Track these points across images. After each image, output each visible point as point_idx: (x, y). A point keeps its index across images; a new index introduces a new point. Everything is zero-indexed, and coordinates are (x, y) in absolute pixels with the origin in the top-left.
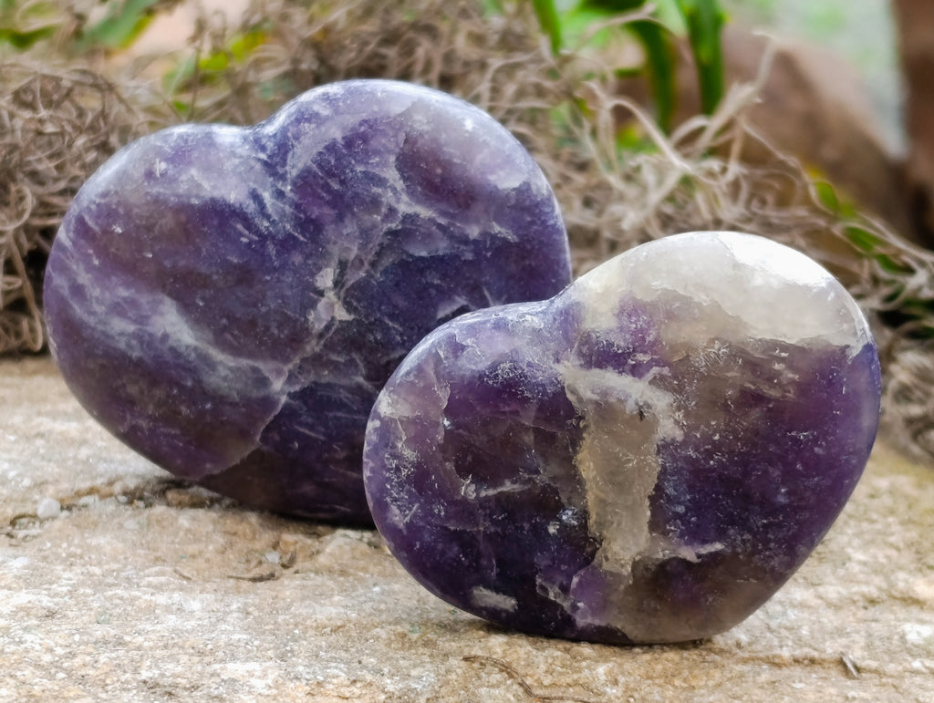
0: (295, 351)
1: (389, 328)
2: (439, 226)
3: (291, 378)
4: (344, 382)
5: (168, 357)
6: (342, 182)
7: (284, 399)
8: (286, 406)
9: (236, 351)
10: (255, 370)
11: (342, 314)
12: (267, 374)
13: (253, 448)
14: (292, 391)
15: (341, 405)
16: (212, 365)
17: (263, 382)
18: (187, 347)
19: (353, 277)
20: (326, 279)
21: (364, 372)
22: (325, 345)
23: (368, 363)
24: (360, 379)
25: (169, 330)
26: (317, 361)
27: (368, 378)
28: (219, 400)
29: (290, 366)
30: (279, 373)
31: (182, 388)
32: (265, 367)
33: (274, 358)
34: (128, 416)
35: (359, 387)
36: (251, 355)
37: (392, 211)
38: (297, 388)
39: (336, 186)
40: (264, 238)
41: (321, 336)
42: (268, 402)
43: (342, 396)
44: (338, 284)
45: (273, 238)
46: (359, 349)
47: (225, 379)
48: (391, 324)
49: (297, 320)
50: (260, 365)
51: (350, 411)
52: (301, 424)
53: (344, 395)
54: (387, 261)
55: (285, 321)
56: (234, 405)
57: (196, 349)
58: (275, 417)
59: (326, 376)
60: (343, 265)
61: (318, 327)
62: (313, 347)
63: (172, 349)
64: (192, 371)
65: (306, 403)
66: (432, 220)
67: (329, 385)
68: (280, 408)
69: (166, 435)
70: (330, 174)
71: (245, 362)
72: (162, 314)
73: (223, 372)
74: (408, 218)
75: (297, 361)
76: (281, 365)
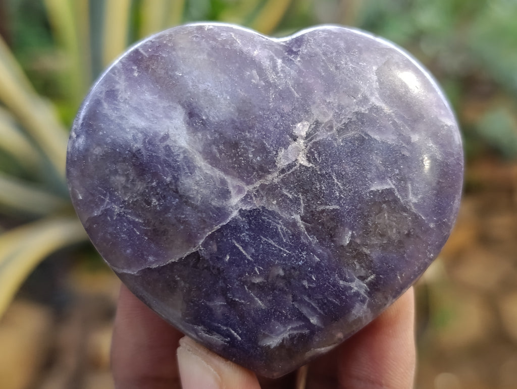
0: (260, 177)
1: (333, 184)
2: (394, 123)
3: (244, 200)
4: (285, 215)
5: (161, 154)
6: (337, 68)
7: (235, 214)
8: (235, 220)
9: (214, 161)
10: (223, 182)
11: (303, 161)
12: (231, 189)
13: (194, 250)
14: (244, 209)
15: (275, 235)
16: (191, 167)
17: (225, 194)
18: (180, 148)
19: (323, 135)
20: (302, 129)
21: (302, 211)
22: (282, 180)
23: (307, 207)
24: (297, 217)
25: (172, 132)
26: (271, 190)
27: (302, 218)
28: (185, 199)
29: (250, 187)
30: (240, 190)
31: (161, 182)
32: (232, 182)
33: (241, 178)
34: (107, 200)
35: (294, 224)
36: (226, 172)
37: (365, 99)
38: (248, 208)
39: (332, 69)
40: (269, 85)
41: (283, 171)
42: (221, 213)
43: (279, 226)
44: (308, 136)
45: (276, 87)
46: (305, 192)
47: (197, 183)
48: (336, 181)
49: (270, 152)
50: (228, 179)
51: (280, 242)
52: (238, 240)
53: (280, 227)
54: (350, 134)
55: (262, 150)
56: (195, 208)
57: (184, 152)
58: (222, 227)
59: (273, 206)
60: (317, 123)
61: (282, 163)
62: (274, 177)
63: (168, 149)
64: (176, 169)
65: (250, 223)
66: (389, 116)
67: (272, 213)
68: (230, 219)
69: (130, 222)
70: (330, 60)
71: (218, 174)
72: (170, 118)
73: (198, 175)
74: (375, 109)
75: (257, 185)
76: (242, 184)
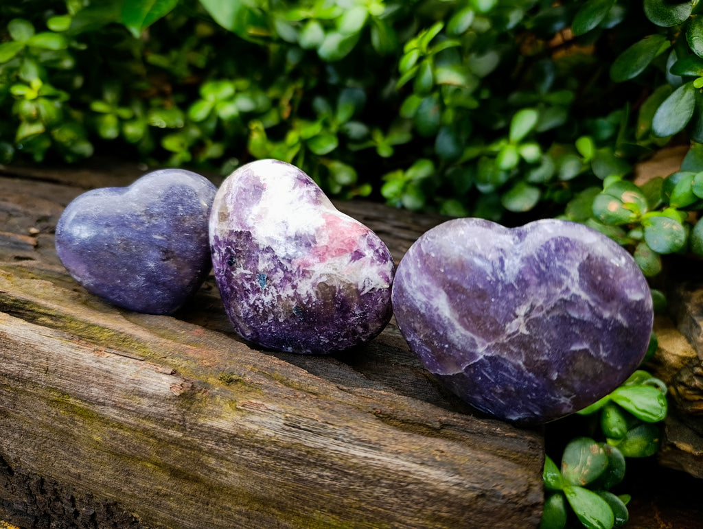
0: (494, 338)
1: (544, 345)
2: (590, 306)
3: (488, 349)
4: (513, 361)
5: (436, 318)
6: (547, 267)
7: (481, 357)
8: (481, 361)
9: (467, 327)
10: (473, 339)
11: (524, 331)
12: (477, 343)
13: (460, 372)
14: (487, 355)
15: (507, 370)
16: (454, 330)
17: (474, 346)
18: (446, 317)
19: (534, 315)
20: (522, 310)
21: (524, 360)
22: (510, 341)
23: (527, 357)
24: (521, 363)
25: (440, 306)
26: (503, 346)
27: (524, 363)
28: (452, 346)
29: (490, 344)
30: (483, 345)
31: (438, 334)
32: (478, 340)
33: (483, 337)
34: (412, 336)
35: (519, 366)
36: (473, 332)
37: (567, 290)
38: (489, 355)
39: (543, 268)
40: (498, 281)
41: (509, 336)
42: (473, 355)
43: (509, 366)
44: (527, 315)
45: (503, 282)
46: (526, 349)
47: (458, 337)
48: (546, 343)
49: (500, 324)
50: (476, 338)
51: (510, 374)
52: (485, 371)
53: (510, 366)
54: (556, 313)
55: (494, 323)
56: (458, 351)
57: (449, 319)
58: (475, 363)
59: (505, 355)
60: (532, 307)
61: (509, 332)
62: (503, 339)
63: (438, 315)
64: (445, 329)
65: (491, 363)
66: (587, 302)
67: (504, 359)
68: (478, 360)
69: (425, 350)
70: (542, 261)
71: (469, 334)
72: (439, 299)
73: (457, 334)
74: (577, 297)
75: (493, 343)
76: (485, 342)
